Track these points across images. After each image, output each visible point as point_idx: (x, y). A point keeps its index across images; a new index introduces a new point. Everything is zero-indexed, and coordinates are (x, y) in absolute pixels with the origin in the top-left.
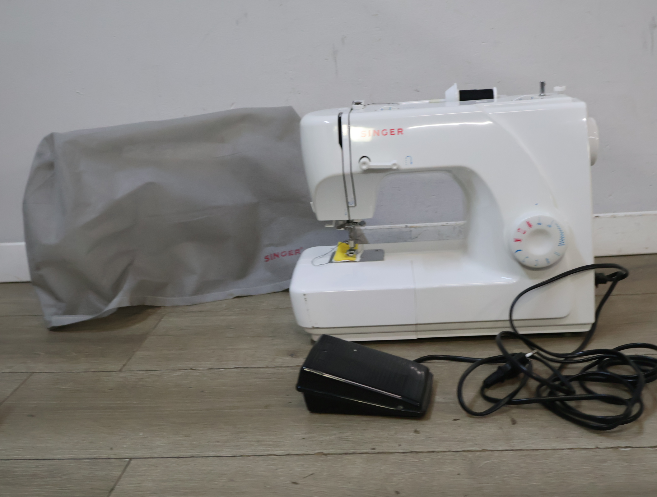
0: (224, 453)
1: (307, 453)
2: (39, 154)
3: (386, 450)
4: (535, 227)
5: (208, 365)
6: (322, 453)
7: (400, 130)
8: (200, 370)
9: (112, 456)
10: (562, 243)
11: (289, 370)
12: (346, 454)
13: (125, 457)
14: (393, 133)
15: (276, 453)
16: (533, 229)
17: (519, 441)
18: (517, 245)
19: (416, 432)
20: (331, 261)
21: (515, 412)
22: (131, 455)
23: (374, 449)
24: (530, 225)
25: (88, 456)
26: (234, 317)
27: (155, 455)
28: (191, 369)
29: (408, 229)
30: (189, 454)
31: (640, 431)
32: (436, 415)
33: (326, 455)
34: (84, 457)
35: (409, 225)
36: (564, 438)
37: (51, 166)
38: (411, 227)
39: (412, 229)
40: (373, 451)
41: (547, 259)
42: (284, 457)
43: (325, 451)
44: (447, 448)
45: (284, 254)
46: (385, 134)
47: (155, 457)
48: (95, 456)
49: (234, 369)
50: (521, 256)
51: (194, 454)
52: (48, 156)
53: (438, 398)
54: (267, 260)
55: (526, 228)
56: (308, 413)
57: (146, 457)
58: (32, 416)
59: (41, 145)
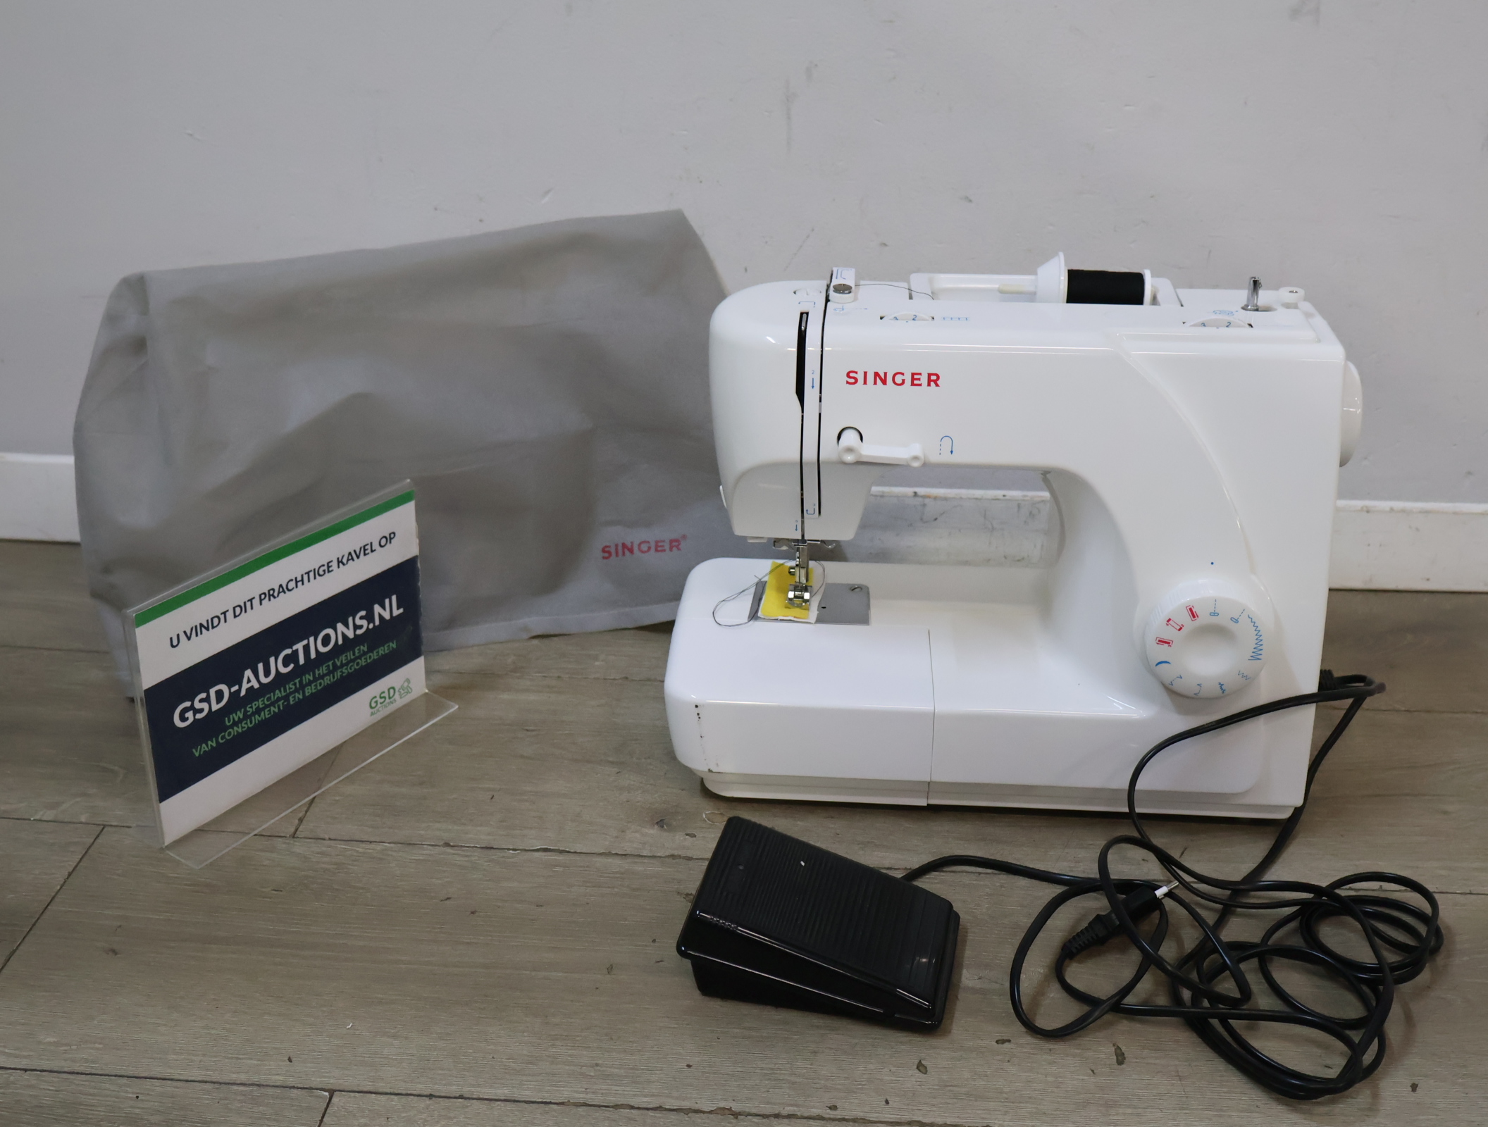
0: (527, 1093)
1: (697, 1107)
2: (111, 319)
3: (861, 1115)
4: (1204, 619)
5: (481, 834)
6: (730, 1109)
7: (934, 378)
8: (464, 851)
9: (291, 1081)
10: (1256, 655)
11: (654, 868)
12: (777, 1116)
13: (320, 1087)
14: (916, 382)
15: (633, 1101)
16: (1198, 622)
17: (1129, 1111)
18: (1162, 652)
19: (921, 1067)
20: (754, 615)
21: (1125, 1033)
22: (332, 1082)
23: (834, 1108)
24: (1193, 615)
25: (243, 1077)
26: (532, 697)
27: (381, 1087)
28: (447, 845)
29: (918, 501)
30: (454, 1090)
31: (1372, 1109)
32: (962, 1024)
33: (736, 1115)
34: (233, 1077)
35: (921, 491)
36: (1221, 1110)
37: (139, 345)
38: (924, 497)
39: (927, 501)
40: (832, 1114)
41: (1221, 685)
42: (651, 1113)
43: (736, 1107)
44: (983, 1118)
45: (644, 547)
46: (900, 382)
47: (385, 1090)
48: (255, 1079)
49: (537, 854)
50: (1167, 672)
51: (466, 1091)
52: (131, 323)
53: (968, 978)
54: (606, 555)
55: (1185, 618)
56: (697, 993)
57: (365, 1089)
58: (115, 952)
59: (117, 295)
